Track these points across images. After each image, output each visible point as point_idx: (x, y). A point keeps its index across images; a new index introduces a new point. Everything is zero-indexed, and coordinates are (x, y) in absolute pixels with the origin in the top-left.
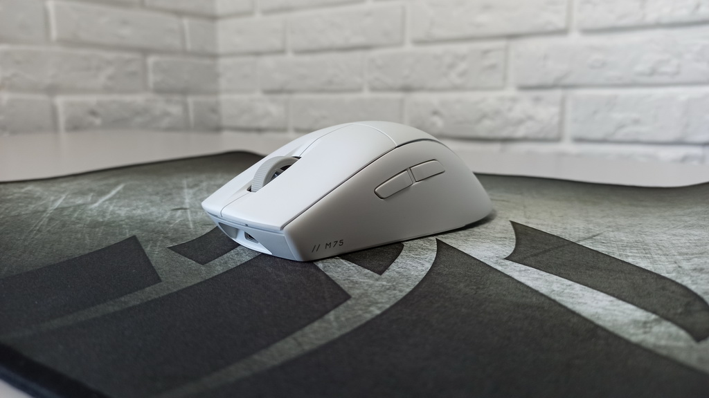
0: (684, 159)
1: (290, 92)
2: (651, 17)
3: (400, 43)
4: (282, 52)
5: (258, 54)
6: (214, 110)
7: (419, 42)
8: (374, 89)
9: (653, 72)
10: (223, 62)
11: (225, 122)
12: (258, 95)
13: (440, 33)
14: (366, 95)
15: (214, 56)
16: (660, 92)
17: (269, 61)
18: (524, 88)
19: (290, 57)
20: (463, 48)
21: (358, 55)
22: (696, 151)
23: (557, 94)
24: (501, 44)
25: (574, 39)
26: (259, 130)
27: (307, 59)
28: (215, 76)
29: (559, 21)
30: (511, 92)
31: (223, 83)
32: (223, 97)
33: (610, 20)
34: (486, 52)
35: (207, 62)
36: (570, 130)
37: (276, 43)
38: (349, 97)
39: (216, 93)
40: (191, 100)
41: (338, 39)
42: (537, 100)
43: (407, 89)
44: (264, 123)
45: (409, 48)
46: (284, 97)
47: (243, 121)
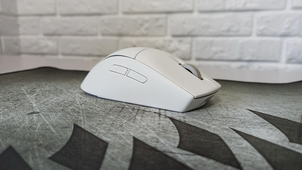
0: (241, 67)
1: (59, 35)
2: (228, 7)
3: (116, 13)
4: (54, 15)
5: (41, 15)
6: (17, 43)
7: (125, 13)
8: (103, 35)
9: (229, 30)
10: (21, 19)
11: (22, 50)
12: (41, 36)
13: (135, 9)
14: (100, 37)
15: (17, 16)
16: (231, 39)
17: (47, 19)
18: (174, 36)
19: (58, 18)
20: (147, 17)
21: (95, 18)
22: (245, 64)
23: (189, 39)
24: (164, 16)
25: (196, 15)
26: (43, 54)
27: (68, 19)
28: (18, 26)
29: (189, 7)
30: (169, 38)
31: (21, 30)
32: (21, 37)
33: (211, 7)
34: (157, 19)
35: (12, 18)
36: (195, 55)
37: (51, 10)
38: (90, 38)
39: (18, 35)
40: (3, 38)
41: (85, 10)
42: (180, 42)
43: (120, 35)
44: (45, 51)
45: (120, 15)
46: (56, 38)
47: (33, 49)
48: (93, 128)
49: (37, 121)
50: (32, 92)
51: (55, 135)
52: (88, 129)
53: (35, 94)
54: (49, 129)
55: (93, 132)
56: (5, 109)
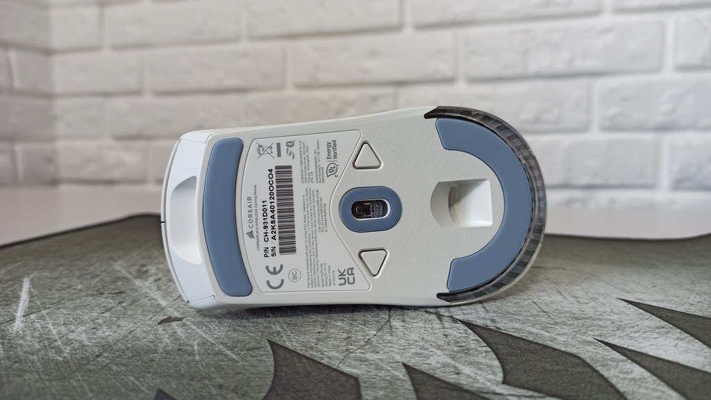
0: (569, 202)
1: (150, 138)
2: (533, 68)
3: (281, 87)
4: (137, 93)
5: (106, 94)
6: (50, 160)
7: (301, 86)
9: (537, 120)
10: (60, 103)
11: (63, 174)
12: (107, 142)
13: (324, 77)
15: (50, 96)
17: (122, 103)
19: (148, 99)
20: (351, 94)
21: (233, 98)
22: (578, 194)
24: (389, 90)
25: (461, 87)
26: (109, 183)
27: (170, 101)
28: (53, 119)
29: (446, 69)
31: (61, 128)
32: (61, 145)
33: (496, 70)
34: (375, 99)
35: (41, 103)
37: (132, 83)
39: (52, 139)
40: (19, 148)
41: (209, 81)
44: (115, 175)
45: (291, 92)
46: (141, 144)
47: (89, 172)
48: (312, 348)
49: (187, 337)
50: (142, 274)
51: (240, 364)
52: (301, 350)
53: (151, 279)
54: (219, 353)
55: (315, 356)
56: (103, 313)
